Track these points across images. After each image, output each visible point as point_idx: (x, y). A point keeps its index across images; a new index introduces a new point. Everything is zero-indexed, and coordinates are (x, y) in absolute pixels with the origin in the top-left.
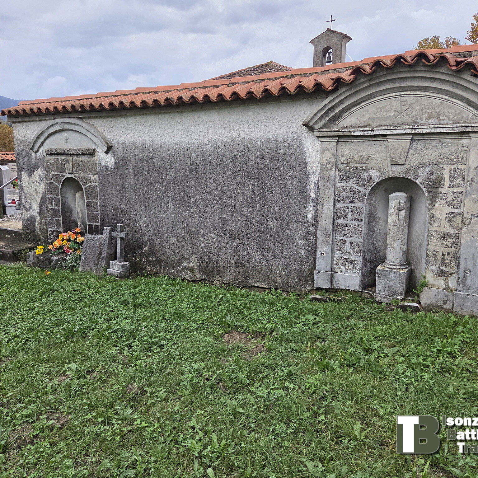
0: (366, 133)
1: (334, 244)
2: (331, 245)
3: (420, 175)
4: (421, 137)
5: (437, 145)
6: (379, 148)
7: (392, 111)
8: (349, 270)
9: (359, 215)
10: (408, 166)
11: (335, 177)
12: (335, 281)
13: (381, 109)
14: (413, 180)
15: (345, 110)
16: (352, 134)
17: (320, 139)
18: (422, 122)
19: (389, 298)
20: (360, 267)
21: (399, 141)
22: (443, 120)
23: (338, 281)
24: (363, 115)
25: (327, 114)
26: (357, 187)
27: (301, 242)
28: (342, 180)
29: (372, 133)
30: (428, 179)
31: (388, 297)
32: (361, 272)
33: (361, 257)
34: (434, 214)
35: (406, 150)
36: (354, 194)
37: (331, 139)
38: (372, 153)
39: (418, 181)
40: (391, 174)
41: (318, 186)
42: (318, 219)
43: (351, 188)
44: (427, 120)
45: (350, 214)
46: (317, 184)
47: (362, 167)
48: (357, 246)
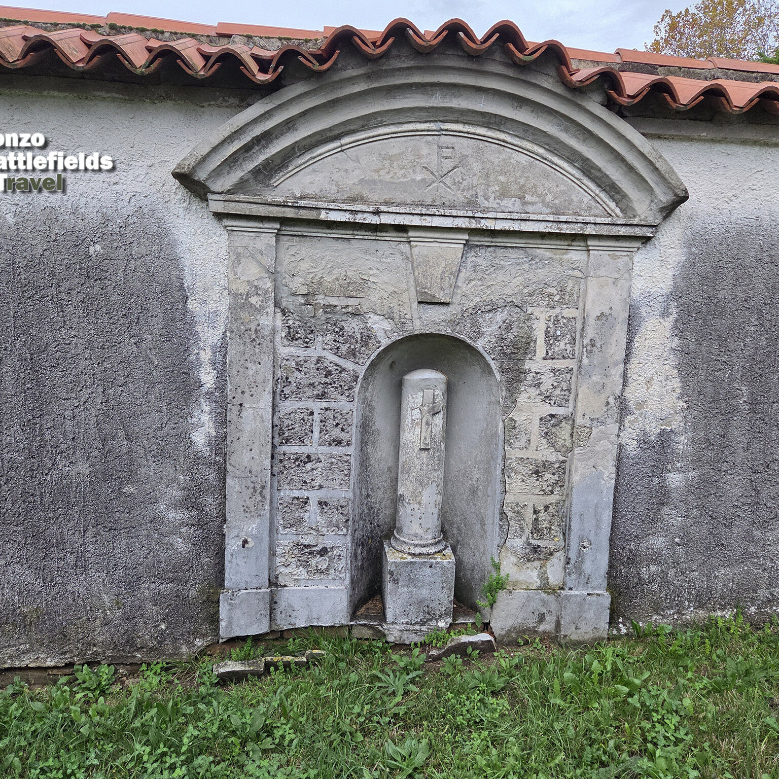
0: (359, 218)
1: (275, 511)
2: (268, 516)
3: (483, 330)
4: (486, 239)
5: (521, 261)
6: (388, 260)
7: (418, 169)
8: (317, 575)
9: (343, 430)
10: (459, 308)
11: (274, 331)
12: (280, 610)
13: (391, 158)
14: (469, 341)
15: (299, 150)
16: (323, 216)
17: (227, 222)
18: (486, 204)
19: (421, 631)
20: (347, 564)
21: (438, 245)
22: (532, 204)
23: (290, 610)
24: (346, 171)
25: (247, 151)
26: (336, 359)
27: (175, 516)
28: (294, 339)
29: (375, 220)
30: (502, 339)
31: (417, 627)
32: (348, 575)
33: (349, 538)
34: (515, 421)
35: (454, 269)
36: (326, 376)
37: (261, 225)
38: (371, 272)
39: (479, 345)
40: (418, 327)
41: (224, 356)
42: (226, 446)
43: (318, 361)
44: (497, 201)
45: (316, 430)
46: (223, 348)
47: (347, 306)
48: (337, 509)
